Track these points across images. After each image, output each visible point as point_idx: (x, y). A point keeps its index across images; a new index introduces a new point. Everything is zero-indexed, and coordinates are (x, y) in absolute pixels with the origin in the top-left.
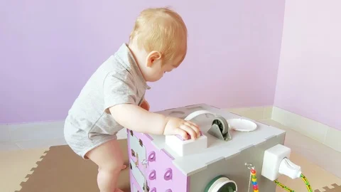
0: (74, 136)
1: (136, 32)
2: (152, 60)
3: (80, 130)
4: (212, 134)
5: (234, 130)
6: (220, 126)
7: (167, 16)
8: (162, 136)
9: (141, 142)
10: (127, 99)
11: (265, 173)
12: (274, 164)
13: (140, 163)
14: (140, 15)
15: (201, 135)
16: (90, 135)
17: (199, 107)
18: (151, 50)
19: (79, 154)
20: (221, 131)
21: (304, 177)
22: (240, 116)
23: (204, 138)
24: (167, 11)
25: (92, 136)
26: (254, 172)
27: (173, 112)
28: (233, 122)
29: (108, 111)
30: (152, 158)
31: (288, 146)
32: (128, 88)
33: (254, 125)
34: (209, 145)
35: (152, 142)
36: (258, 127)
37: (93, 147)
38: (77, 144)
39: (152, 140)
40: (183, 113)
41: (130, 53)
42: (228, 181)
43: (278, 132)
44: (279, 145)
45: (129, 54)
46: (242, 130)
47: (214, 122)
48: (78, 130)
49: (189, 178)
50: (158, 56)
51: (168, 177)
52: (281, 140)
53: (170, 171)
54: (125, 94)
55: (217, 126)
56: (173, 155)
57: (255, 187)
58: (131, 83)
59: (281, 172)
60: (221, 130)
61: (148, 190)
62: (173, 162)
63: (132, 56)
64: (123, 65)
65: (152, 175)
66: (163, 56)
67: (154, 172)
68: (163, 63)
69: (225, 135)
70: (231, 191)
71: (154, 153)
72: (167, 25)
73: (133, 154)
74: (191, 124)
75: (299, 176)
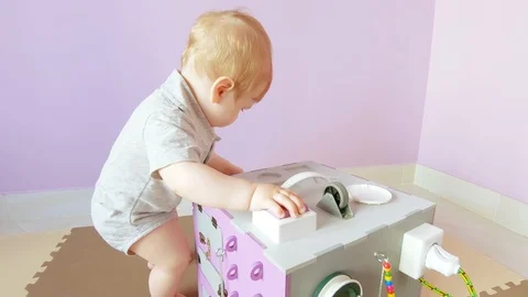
0: (107, 222)
1: (192, 50)
2: (220, 92)
3: (117, 213)
4: (323, 208)
5: (357, 203)
6: (336, 196)
7: (239, 22)
8: (247, 213)
9: (214, 222)
10: (186, 154)
11: (404, 268)
12: (419, 254)
13: (212, 254)
14: (195, 24)
15: (307, 210)
16: (133, 218)
17: (304, 167)
18: (217, 77)
19: (120, 248)
20: (337, 204)
21: (464, 274)
22: (367, 180)
23: (312, 214)
24: (238, 15)
25: (136, 220)
26: (388, 267)
27: (264, 175)
28: (356, 190)
29: (156, 175)
30: (232, 246)
31: (439, 226)
32: (186, 135)
33: (388, 195)
34: (319, 226)
35: (232, 222)
36: (394, 198)
37: (140, 236)
38: (114, 235)
39: (232, 218)
40: (278, 176)
41: (185, 83)
42: (349, 281)
43: (424, 205)
44: (426, 225)
45: (182, 85)
46: (369, 202)
47: (327, 190)
48: (112, 212)
49: (289, 278)
50: (230, 86)
51: (257, 275)
52: (428, 217)
53: (260, 266)
54: (182, 146)
55: (331, 196)
56: (263, 241)
57: (390, 289)
58: (190, 128)
59: (428, 266)
60: (338, 202)
61: (226, 295)
62: (265, 253)
63: (187, 87)
64: (173, 101)
65: (232, 273)
66: (237, 84)
67: (235, 268)
68: (237, 97)
69: (343, 211)
70: (353, 294)
71: (234, 239)
72: (240, 35)
73: (202, 240)
74: (290, 193)
75: (456, 272)
